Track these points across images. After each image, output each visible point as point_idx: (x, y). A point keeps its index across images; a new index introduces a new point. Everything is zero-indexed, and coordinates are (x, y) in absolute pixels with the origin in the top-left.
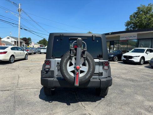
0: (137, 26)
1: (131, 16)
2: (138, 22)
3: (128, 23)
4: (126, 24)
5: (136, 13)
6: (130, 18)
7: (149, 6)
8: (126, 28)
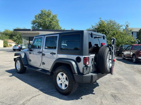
0: (41, 26)
1: (36, 16)
2: (42, 22)
3: (33, 22)
4: (32, 22)
5: (40, 15)
6: (35, 17)
7: (49, 11)
8: (32, 25)
